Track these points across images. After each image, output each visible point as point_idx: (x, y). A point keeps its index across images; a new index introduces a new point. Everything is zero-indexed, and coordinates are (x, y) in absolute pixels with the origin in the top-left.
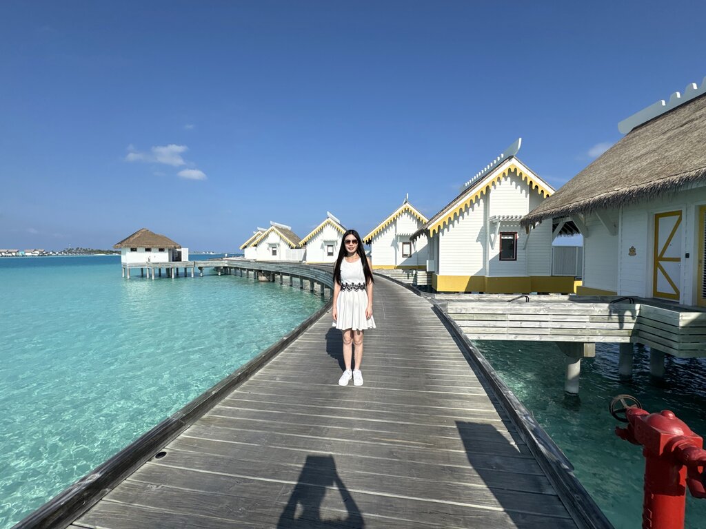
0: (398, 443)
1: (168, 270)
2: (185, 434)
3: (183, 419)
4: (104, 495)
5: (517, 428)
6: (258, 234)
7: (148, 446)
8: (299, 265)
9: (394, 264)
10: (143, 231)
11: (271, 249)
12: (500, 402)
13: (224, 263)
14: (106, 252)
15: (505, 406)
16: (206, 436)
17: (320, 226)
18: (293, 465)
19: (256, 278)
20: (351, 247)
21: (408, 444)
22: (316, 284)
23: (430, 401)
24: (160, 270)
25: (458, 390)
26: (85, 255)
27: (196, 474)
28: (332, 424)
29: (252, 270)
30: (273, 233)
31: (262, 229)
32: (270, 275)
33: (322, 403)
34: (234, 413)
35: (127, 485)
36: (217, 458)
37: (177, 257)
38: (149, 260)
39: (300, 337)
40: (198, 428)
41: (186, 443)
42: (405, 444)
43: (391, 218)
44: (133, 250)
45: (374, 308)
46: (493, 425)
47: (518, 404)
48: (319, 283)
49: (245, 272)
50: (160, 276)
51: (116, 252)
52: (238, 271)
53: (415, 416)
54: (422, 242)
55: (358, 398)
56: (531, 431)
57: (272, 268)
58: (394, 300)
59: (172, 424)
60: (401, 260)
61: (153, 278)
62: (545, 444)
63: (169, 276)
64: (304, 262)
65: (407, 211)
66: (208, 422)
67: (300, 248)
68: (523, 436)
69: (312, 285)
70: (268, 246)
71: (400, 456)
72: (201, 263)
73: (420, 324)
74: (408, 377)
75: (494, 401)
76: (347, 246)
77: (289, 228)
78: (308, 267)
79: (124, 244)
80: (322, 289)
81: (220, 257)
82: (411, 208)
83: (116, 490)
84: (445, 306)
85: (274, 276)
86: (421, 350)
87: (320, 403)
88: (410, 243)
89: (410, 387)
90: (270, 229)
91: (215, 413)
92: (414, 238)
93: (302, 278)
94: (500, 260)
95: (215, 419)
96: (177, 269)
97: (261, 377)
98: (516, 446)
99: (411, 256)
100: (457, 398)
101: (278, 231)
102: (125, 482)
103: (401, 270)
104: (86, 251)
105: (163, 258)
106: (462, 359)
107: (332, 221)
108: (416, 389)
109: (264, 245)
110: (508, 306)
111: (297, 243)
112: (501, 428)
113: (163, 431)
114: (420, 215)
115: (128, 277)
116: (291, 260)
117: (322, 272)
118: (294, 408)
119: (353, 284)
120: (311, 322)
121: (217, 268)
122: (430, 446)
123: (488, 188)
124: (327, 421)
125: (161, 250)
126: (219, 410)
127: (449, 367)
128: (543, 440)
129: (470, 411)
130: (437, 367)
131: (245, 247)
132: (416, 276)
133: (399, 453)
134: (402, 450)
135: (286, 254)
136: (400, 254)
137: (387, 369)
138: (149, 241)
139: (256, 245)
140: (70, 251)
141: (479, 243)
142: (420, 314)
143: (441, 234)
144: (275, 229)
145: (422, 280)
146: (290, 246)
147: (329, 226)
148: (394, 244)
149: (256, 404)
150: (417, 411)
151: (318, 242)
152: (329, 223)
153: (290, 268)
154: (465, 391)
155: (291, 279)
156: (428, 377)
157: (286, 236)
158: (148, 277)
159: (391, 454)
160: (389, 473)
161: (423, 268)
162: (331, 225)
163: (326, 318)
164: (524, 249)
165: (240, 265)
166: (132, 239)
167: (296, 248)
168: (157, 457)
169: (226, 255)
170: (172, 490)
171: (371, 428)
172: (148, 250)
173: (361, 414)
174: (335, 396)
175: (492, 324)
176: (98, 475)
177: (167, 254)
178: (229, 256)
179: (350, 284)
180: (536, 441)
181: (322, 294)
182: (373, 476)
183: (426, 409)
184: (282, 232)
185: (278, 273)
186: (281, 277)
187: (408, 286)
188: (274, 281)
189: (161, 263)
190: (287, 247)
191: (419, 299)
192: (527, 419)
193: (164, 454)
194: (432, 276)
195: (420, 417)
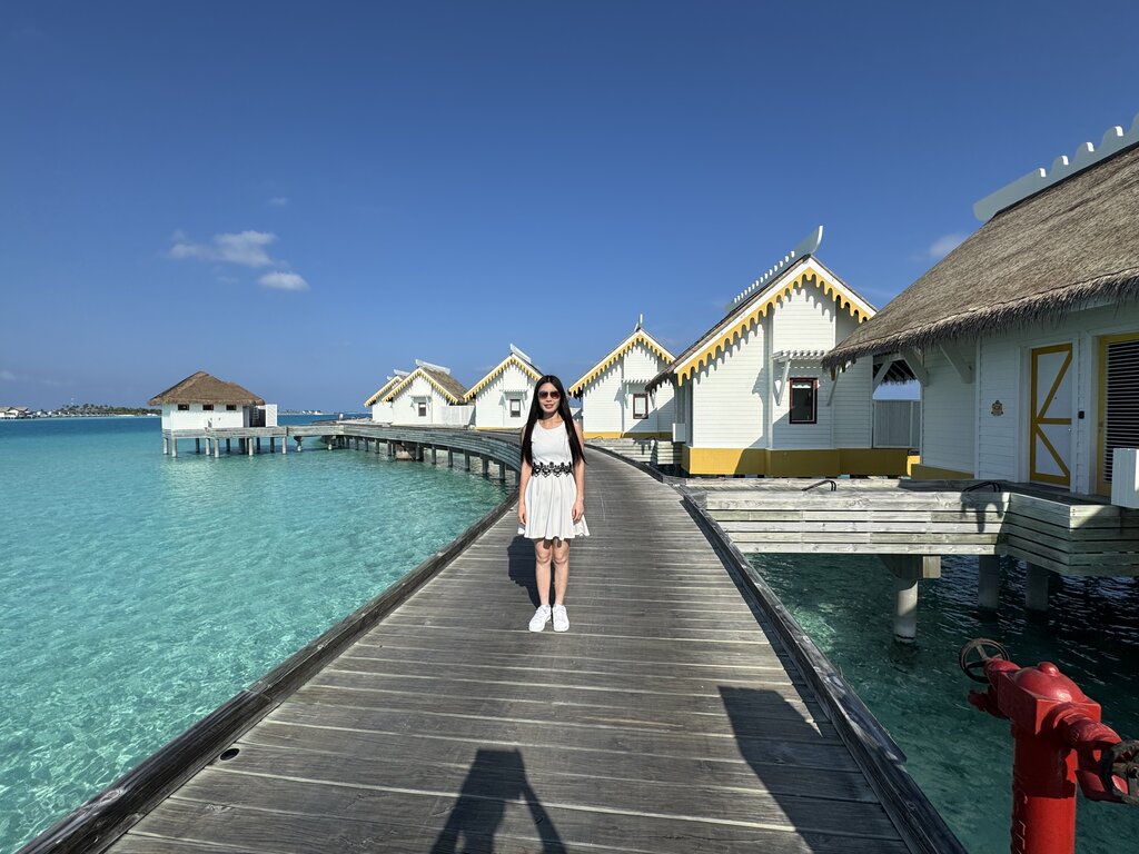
0: (625, 725)
1: (242, 441)
2: (272, 718)
3: (268, 692)
4: (131, 824)
5: (817, 696)
6: (395, 381)
7: (209, 739)
8: (464, 433)
9: (620, 430)
10: (199, 375)
11: (416, 405)
12: (790, 654)
13: (338, 430)
14: (136, 412)
15: (799, 661)
16: (307, 721)
17: (498, 368)
18: (452, 765)
19: (392, 454)
20: (550, 404)
21: (642, 727)
22: (491, 463)
23: (677, 654)
24: (228, 440)
25: (724, 636)
26: (98, 417)
27: (289, 785)
28: (517, 696)
29: (385, 441)
30: (420, 379)
31: (403, 373)
32: (414, 449)
33: (502, 661)
34: (354, 681)
35: (172, 807)
36: (325, 757)
37: (257, 420)
38: (210, 425)
39: (465, 553)
40: (292, 707)
41: (273, 734)
42: (637, 726)
43: (614, 354)
44: (182, 408)
45: (587, 503)
46: (779, 691)
47: (818, 657)
48: (496, 461)
49: (374, 444)
50: (228, 451)
51: (152, 412)
52: (362, 443)
53: (654, 680)
54: (665, 393)
55: (560, 652)
56: (839, 699)
57: (419, 438)
58: (620, 489)
59: (248, 703)
60: (631, 424)
61: (217, 455)
62: (860, 721)
63: (244, 452)
64: (471, 426)
65: (640, 343)
66: (311, 696)
67: (466, 404)
68: (826, 709)
69: (486, 466)
70: (411, 400)
71: (628, 746)
72: (299, 430)
73: (661, 529)
74: (643, 615)
75: (780, 653)
76: (542, 401)
77: (447, 371)
78: (480, 436)
79: (166, 398)
80: (502, 472)
81: (332, 419)
82: (648, 338)
83: (153, 815)
84: (701, 498)
85: (421, 450)
86: (662, 572)
87: (498, 660)
88: (645, 396)
89: (647, 632)
90: (413, 374)
91: (322, 681)
92: (652, 386)
93: (468, 453)
94: (791, 422)
95: (321, 692)
96: (258, 439)
97: (400, 620)
98: (815, 726)
99: (647, 418)
100: (720, 649)
101: (428, 376)
102: (168, 801)
103: (631, 440)
104: (101, 410)
105: (234, 421)
106: (729, 586)
107: (518, 360)
108: (654, 635)
109: (405, 400)
110: (803, 497)
111: (460, 396)
112: (791, 696)
113: (233, 713)
114: (661, 349)
115: (174, 454)
116: (451, 423)
117: (501, 443)
118: (457, 670)
119: (552, 463)
120: (483, 526)
121: (326, 439)
122: (677, 729)
123: (770, 307)
124: (509, 691)
125: (231, 408)
126: (328, 676)
127: (708, 598)
128: (856, 714)
129: (741, 670)
130: (689, 598)
131: (374, 402)
132: (655, 448)
133: (627, 741)
134: (633, 735)
135: (442, 415)
136: (629, 413)
137: (606, 603)
138: (209, 393)
139: (391, 400)
140: (73, 410)
141: (757, 394)
142: (662, 511)
143: (695, 380)
144: (423, 372)
145: (665, 456)
146: (448, 400)
147: (513, 368)
148: (621, 397)
149: (391, 665)
150: (656, 671)
151: (495, 393)
152: (513, 363)
153: (449, 438)
154: (734, 637)
155: (450, 455)
156: (675, 615)
157: (442, 384)
158: (208, 453)
159: (614, 743)
160: (611, 775)
161: (667, 436)
162: (517, 366)
163: (508, 521)
164: (829, 405)
165: (364, 432)
166: (179, 390)
167: (459, 404)
168: (223, 758)
169: (341, 416)
170: (249, 813)
171: (583, 700)
172: (208, 408)
173: (566, 678)
174: (522, 649)
175: (778, 526)
176: (121, 792)
177: (242, 414)
178: (347, 417)
179: (546, 463)
180: (847, 716)
181: (503, 481)
182: (584, 780)
183: (671, 668)
184: (435, 378)
185: (430, 446)
186: (434, 452)
187: (642, 466)
188: (421, 459)
189: (230, 430)
190: (444, 402)
191: (659, 487)
192: (832, 680)
193: (235, 752)
194: (681, 450)
195: (661, 680)
